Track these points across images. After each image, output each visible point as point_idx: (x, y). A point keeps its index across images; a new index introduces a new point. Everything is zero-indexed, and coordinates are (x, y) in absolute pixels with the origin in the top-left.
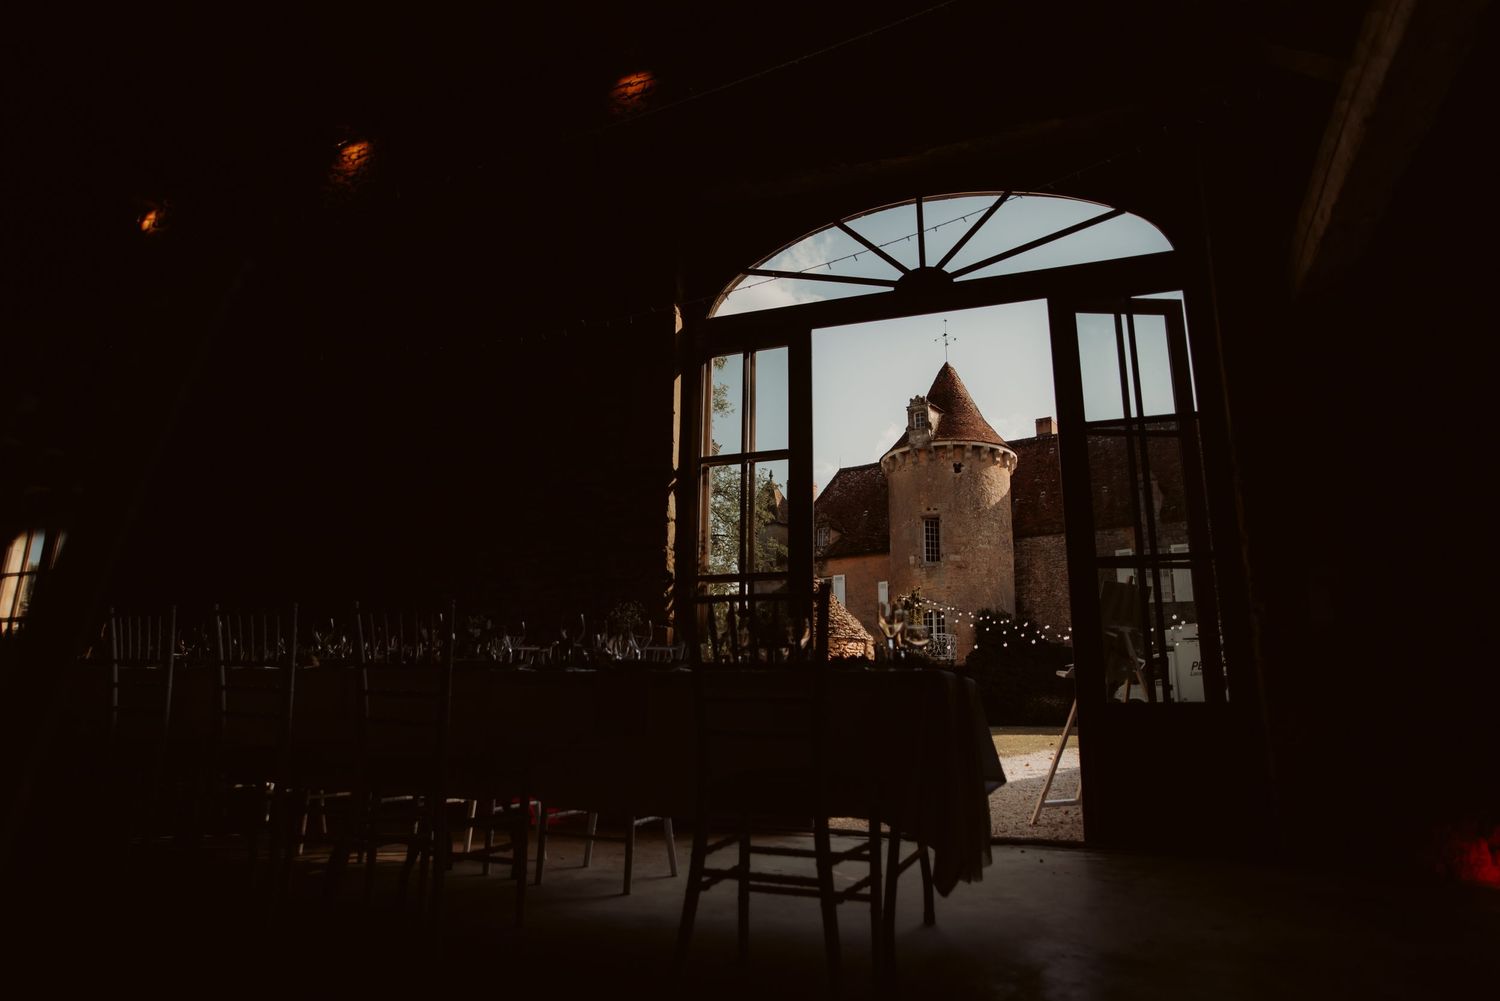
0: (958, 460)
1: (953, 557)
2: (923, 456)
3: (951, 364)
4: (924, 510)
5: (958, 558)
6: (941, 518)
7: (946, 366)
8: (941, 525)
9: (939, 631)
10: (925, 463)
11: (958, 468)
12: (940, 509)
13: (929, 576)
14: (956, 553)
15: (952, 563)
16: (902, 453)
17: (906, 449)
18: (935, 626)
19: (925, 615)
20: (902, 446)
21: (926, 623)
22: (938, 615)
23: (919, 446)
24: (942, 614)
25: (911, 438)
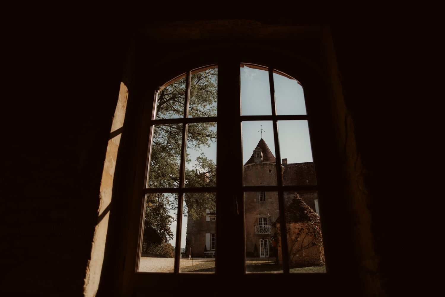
0: (270, 169)
1: (269, 200)
2: (259, 166)
3: (263, 139)
4: (259, 184)
5: (271, 200)
9: (264, 224)
10: (259, 168)
11: (270, 171)
12: (265, 184)
13: (261, 206)
14: (271, 198)
15: (269, 202)
16: (252, 165)
17: (254, 164)
18: (263, 223)
19: (260, 219)
20: (251, 163)
21: (260, 222)
22: (264, 219)
23: (258, 163)
24: (266, 219)
25: (256, 161)
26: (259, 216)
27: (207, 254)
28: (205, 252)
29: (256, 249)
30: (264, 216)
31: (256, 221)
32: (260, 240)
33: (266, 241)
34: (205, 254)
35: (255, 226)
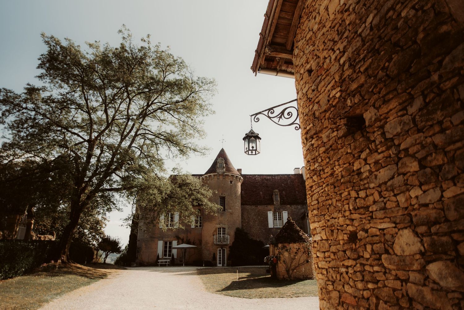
0: (231, 180)
1: (229, 210)
2: (221, 177)
3: (224, 149)
4: (220, 194)
5: (231, 211)
6: (226, 197)
7: (223, 149)
8: (226, 200)
9: (223, 234)
10: (221, 179)
11: (231, 182)
12: (225, 195)
13: (221, 216)
14: (230, 209)
15: (229, 212)
16: (214, 175)
17: (216, 174)
18: (222, 232)
19: (219, 229)
20: (214, 173)
21: (219, 231)
22: (223, 229)
23: (220, 173)
24: (225, 229)
25: (218, 171)
26: (218, 226)
27: (161, 262)
28: (159, 261)
29: (214, 258)
30: (223, 226)
31: (215, 231)
32: (218, 249)
33: (224, 251)
34: (159, 262)
35: (214, 235)
